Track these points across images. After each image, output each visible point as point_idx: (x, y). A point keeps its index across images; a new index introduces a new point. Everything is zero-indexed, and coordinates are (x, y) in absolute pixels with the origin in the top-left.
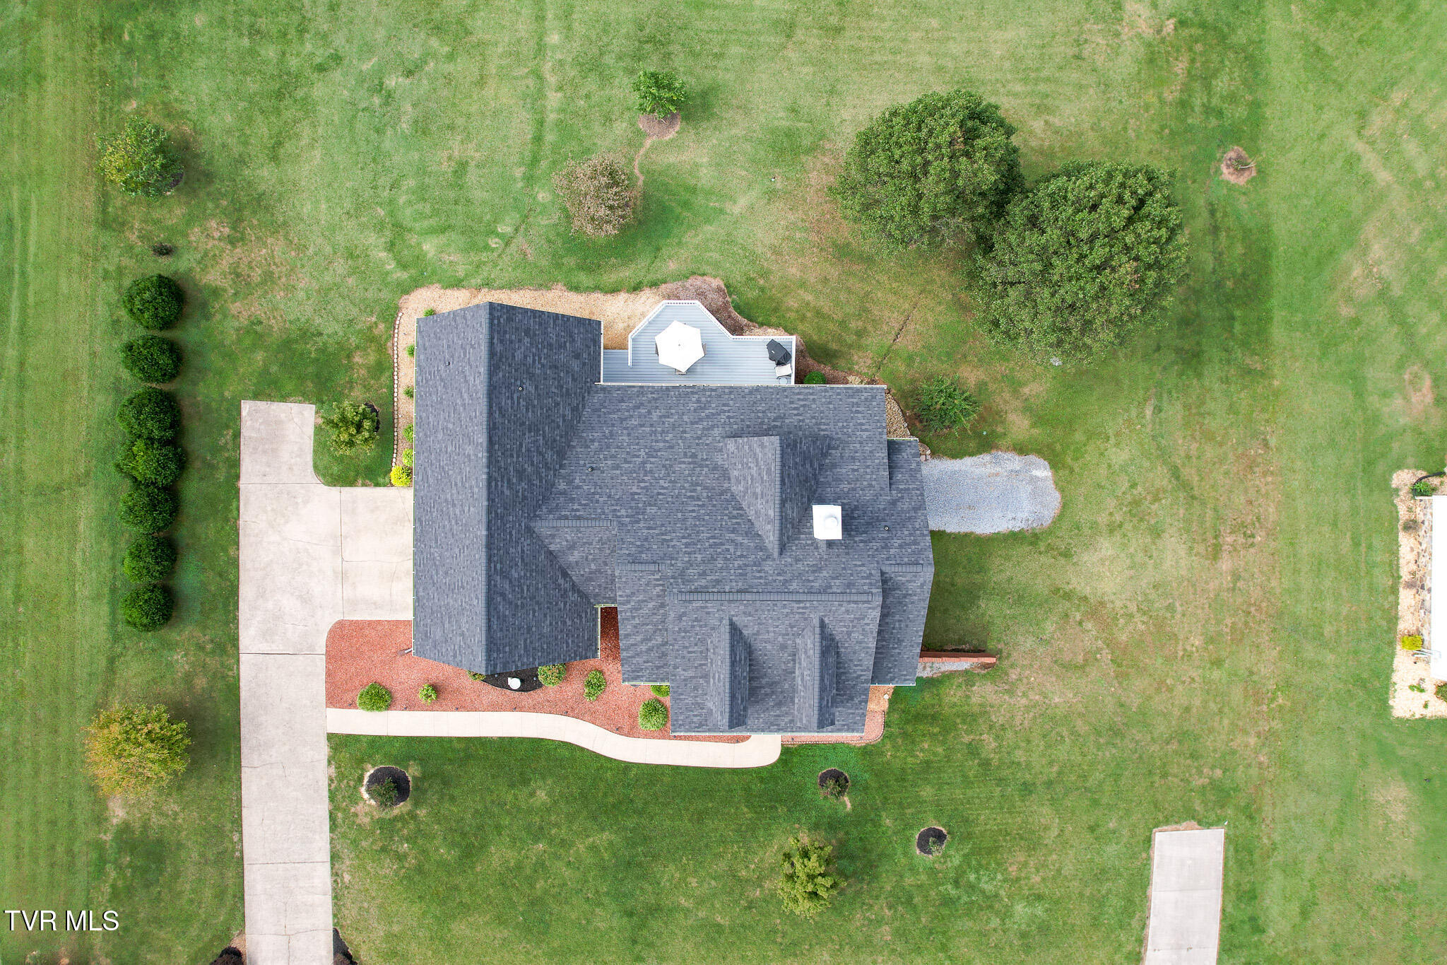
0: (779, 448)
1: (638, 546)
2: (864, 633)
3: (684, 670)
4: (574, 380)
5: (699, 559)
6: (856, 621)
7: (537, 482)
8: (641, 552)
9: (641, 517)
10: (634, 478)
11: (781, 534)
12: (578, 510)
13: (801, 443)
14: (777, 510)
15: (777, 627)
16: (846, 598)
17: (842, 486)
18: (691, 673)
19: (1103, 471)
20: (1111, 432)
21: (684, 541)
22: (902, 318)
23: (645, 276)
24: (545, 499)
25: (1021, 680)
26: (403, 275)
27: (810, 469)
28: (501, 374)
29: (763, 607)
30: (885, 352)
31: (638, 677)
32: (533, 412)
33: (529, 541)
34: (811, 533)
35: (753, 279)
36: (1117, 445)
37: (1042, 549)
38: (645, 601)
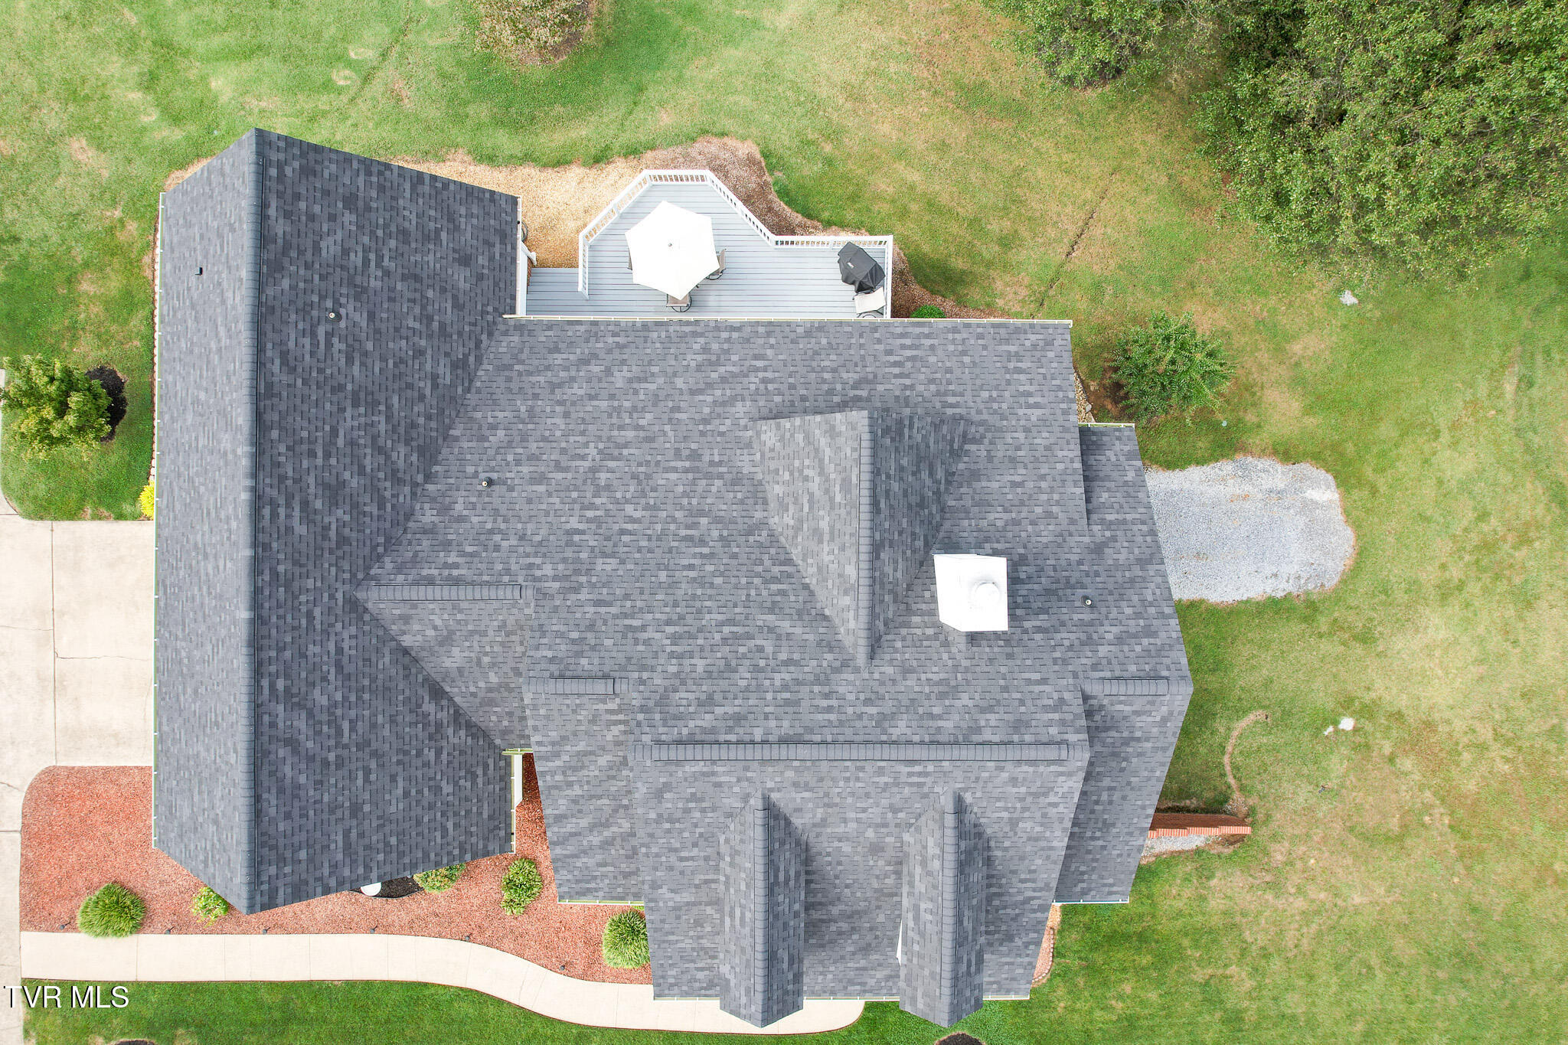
0: (866, 436)
1: (573, 642)
2: (1045, 821)
3: (672, 891)
4: (457, 306)
5: (700, 669)
6: (1029, 799)
7: (372, 509)
8: (579, 654)
9: (583, 579)
10: (574, 501)
11: (873, 615)
12: (456, 566)
13: (911, 427)
14: (864, 565)
15: (864, 810)
16: (1013, 753)
17: (991, 516)
18: (686, 897)
19: (1429, 491)
20: (1442, 423)
21: (670, 629)
22: (1081, 215)
23: (616, 136)
24: (391, 543)
25: (1292, 864)
26: (176, 135)
27: (928, 482)
28: (286, 283)
29: (835, 773)
30: (1051, 274)
31: (589, 890)
32: (362, 364)
33: (353, 630)
34: (934, 613)
35: (810, 143)
36: (1454, 444)
37: (1324, 628)
38: (592, 753)
